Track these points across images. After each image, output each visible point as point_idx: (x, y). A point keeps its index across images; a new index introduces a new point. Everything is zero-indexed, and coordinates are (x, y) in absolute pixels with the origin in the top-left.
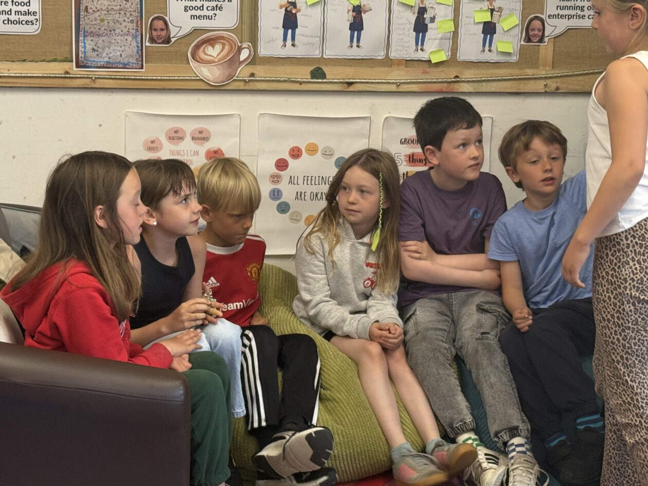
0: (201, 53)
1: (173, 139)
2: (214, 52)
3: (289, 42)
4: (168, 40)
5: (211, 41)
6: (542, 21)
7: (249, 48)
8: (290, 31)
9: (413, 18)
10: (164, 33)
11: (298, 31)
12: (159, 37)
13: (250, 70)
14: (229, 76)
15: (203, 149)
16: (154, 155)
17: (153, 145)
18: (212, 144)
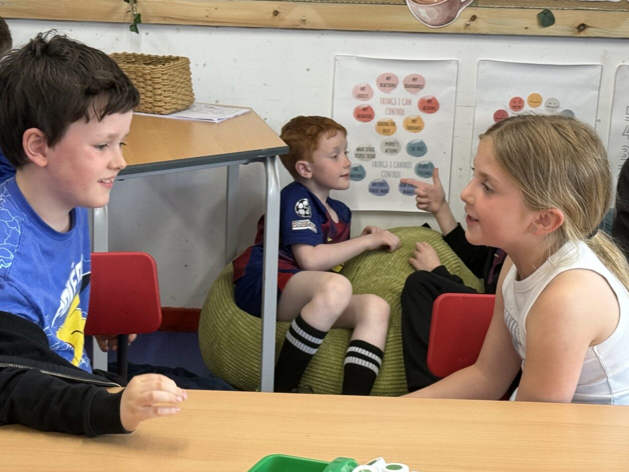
1: (385, 86)
13: (471, 12)
14: (450, 19)
15: (416, 98)
16: (363, 103)
17: (363, 93)
18: (426, 93)
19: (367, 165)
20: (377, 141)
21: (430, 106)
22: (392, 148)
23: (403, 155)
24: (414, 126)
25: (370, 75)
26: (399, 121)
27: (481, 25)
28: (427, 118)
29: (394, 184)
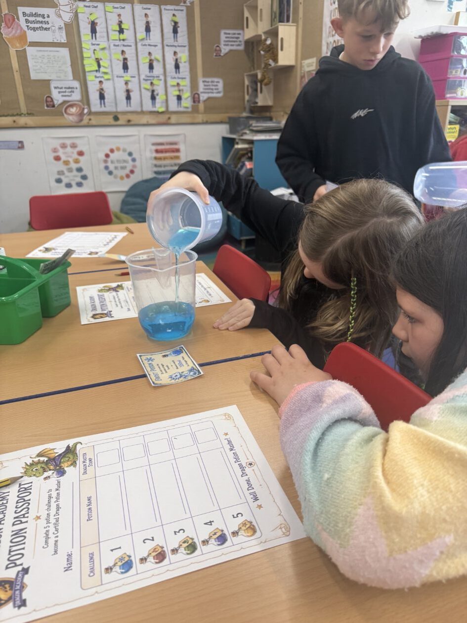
0: (68, 111)
1: (63, 147)
2: (73, 110)
3: (103, 105)
4: (54, 106)
5: (72, 106)
6: (198, 94)
7: (87, 108)
8: (102, 101)
9: (149, 94)
10: (52, 103)
11: (106, 100)
12: (50, 105)
13: (89, 117)
14: (81, 120)
15: (76, 151)
16: (56, 154)
17: (55, 150)
18: (78, 149)
19: (62, 177)
20: (63, 168)
21: (81, 154)
22: (70, 170)
23: (75, 173)
24: (77, 161)
25: (56, 144)
26: (71, 160)
27: (93, 122)
28: (81, 158)
29: (74, 183)
